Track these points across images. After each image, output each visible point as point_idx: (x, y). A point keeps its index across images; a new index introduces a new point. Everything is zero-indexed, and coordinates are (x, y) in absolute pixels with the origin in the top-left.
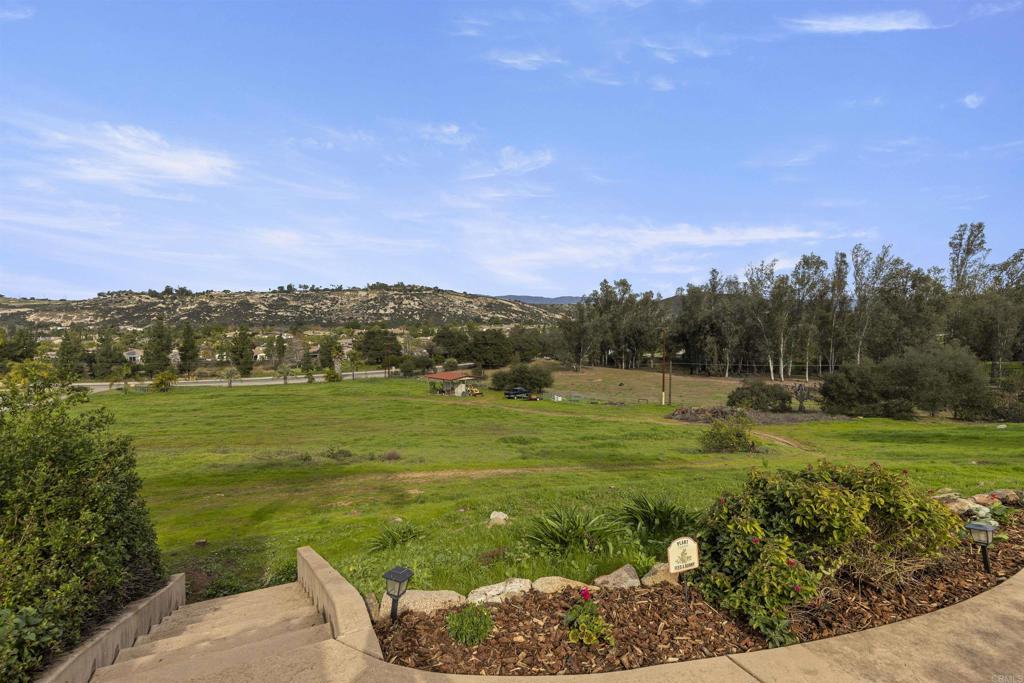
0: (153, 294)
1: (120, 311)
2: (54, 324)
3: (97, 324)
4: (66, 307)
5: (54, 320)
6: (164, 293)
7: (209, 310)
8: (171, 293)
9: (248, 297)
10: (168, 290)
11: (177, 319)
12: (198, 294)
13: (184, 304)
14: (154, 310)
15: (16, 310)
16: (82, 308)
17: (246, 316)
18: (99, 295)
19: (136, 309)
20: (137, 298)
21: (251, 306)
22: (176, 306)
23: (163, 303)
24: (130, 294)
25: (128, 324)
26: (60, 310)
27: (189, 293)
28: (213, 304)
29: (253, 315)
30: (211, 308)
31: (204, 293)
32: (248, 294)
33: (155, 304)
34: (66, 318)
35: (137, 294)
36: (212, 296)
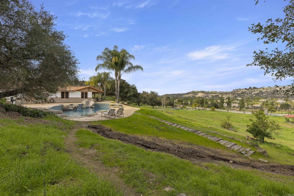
0: (246, 89)
1: (237, 94)
3: (232, 97)
4: (226, 93)
5: (224, 96)
7: (262, 93)
8: (251, 88)
10: (250, 88)
11: (252, 96)
12: (259, 88)
13: (255, 91)
14: (246, 93)
15: (217, 94)
16: (229, 94)
18: (233, 90)
19: (241, 93)
20: (242, 90)
22: (252, 92)
23: (249, 91)
24: (240, 89)
25: (239, 97)
26: (225, 94)
27: (256, 88)
28: (264, 91)
30: (263, 92)
31: (261, 88)
33: (246, 92)
34: (226, 96)
35: (242, 89)
36: (264, 89)
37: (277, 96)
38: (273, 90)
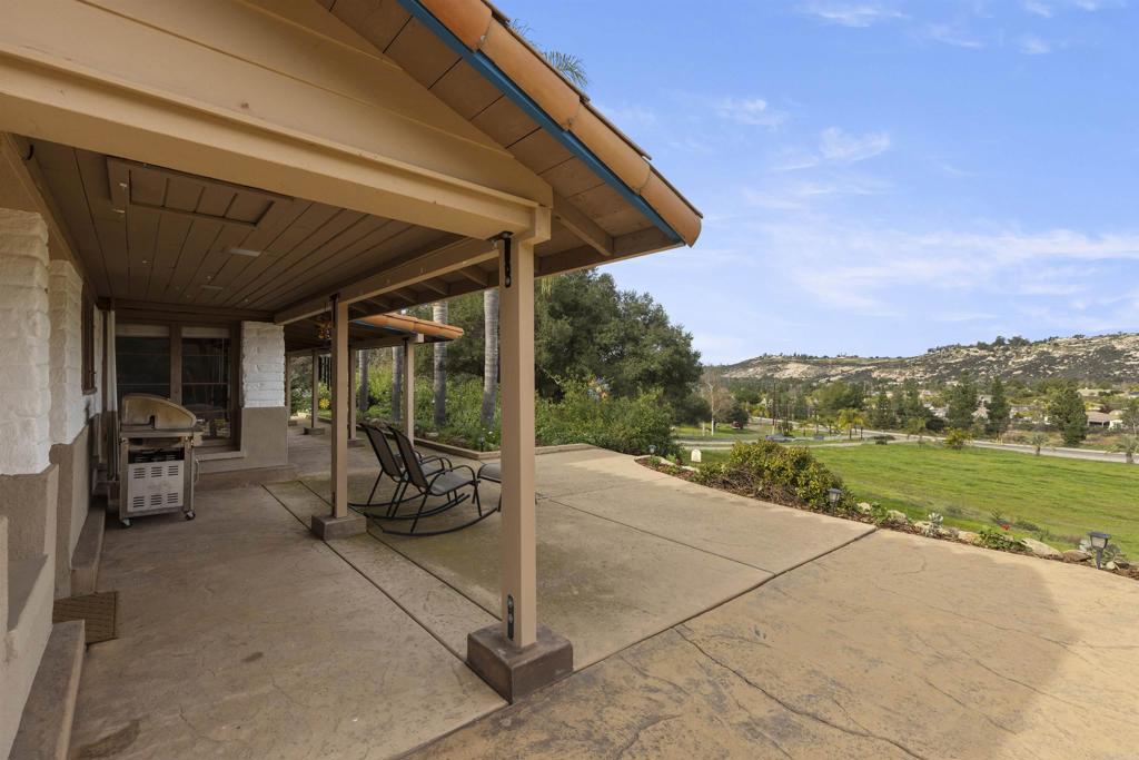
0: (982, 346)
1: (948, 366)
2: (891, 380)
3: (926, 380)
4: (901, 364)
5: (891, 376)
6: (995, 344)
7: (1052, 361)
8: (1004, 344)
9: (1114, 342)
10: (1000, 341)
11: (1010, 373)
12: (1037, 343)
13: (1019, 355)
14: (983, 364)
15: (864, 368)
16: (914, 365)
17: (1108, 368)
18: (930, 351)
19: (964, 363)
20: (965, 352)
21: (1118, 354)
22: (1008, 358)
23: (994, 356)
24: (958, 348)
25: (955, 379)
26: (896, 366)
27: (1025, 343)
28: (1057, 354)
29: (1120, 366)
30: (1055, 359)
31: (1045, 341)
32: (1114, 337)
33: (984, 357)
34: (900, 374)
35: (965, 347)
36: (1056, 345)
37: (1117, 373)
38: (1096, 351)
